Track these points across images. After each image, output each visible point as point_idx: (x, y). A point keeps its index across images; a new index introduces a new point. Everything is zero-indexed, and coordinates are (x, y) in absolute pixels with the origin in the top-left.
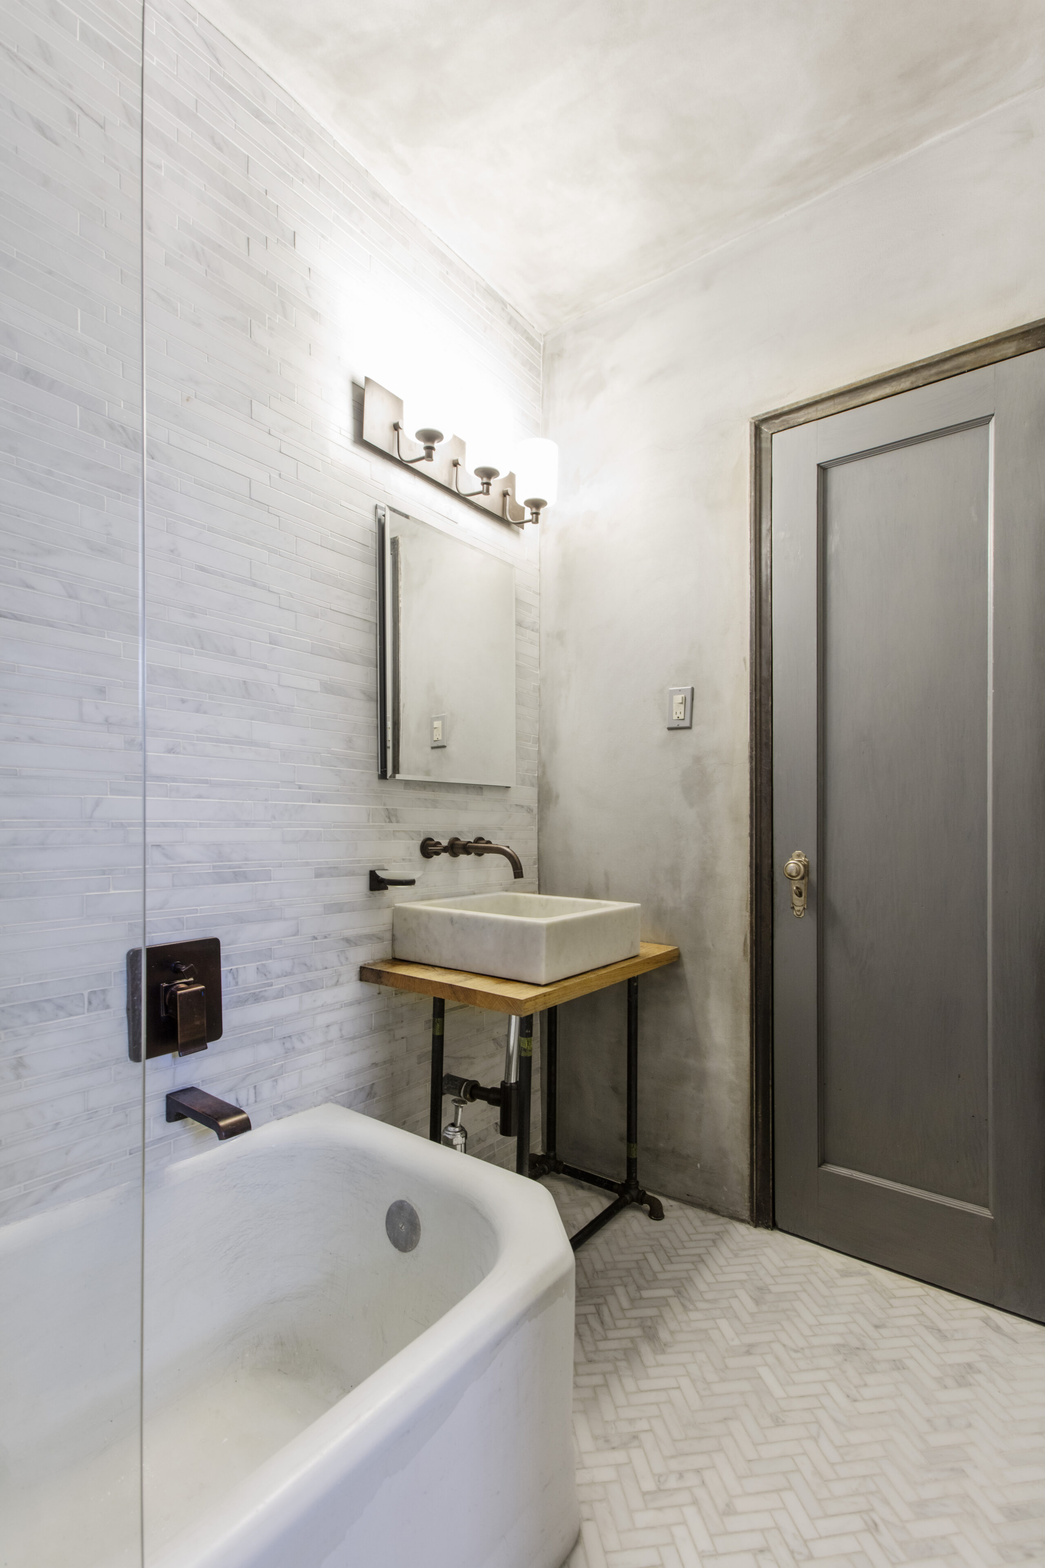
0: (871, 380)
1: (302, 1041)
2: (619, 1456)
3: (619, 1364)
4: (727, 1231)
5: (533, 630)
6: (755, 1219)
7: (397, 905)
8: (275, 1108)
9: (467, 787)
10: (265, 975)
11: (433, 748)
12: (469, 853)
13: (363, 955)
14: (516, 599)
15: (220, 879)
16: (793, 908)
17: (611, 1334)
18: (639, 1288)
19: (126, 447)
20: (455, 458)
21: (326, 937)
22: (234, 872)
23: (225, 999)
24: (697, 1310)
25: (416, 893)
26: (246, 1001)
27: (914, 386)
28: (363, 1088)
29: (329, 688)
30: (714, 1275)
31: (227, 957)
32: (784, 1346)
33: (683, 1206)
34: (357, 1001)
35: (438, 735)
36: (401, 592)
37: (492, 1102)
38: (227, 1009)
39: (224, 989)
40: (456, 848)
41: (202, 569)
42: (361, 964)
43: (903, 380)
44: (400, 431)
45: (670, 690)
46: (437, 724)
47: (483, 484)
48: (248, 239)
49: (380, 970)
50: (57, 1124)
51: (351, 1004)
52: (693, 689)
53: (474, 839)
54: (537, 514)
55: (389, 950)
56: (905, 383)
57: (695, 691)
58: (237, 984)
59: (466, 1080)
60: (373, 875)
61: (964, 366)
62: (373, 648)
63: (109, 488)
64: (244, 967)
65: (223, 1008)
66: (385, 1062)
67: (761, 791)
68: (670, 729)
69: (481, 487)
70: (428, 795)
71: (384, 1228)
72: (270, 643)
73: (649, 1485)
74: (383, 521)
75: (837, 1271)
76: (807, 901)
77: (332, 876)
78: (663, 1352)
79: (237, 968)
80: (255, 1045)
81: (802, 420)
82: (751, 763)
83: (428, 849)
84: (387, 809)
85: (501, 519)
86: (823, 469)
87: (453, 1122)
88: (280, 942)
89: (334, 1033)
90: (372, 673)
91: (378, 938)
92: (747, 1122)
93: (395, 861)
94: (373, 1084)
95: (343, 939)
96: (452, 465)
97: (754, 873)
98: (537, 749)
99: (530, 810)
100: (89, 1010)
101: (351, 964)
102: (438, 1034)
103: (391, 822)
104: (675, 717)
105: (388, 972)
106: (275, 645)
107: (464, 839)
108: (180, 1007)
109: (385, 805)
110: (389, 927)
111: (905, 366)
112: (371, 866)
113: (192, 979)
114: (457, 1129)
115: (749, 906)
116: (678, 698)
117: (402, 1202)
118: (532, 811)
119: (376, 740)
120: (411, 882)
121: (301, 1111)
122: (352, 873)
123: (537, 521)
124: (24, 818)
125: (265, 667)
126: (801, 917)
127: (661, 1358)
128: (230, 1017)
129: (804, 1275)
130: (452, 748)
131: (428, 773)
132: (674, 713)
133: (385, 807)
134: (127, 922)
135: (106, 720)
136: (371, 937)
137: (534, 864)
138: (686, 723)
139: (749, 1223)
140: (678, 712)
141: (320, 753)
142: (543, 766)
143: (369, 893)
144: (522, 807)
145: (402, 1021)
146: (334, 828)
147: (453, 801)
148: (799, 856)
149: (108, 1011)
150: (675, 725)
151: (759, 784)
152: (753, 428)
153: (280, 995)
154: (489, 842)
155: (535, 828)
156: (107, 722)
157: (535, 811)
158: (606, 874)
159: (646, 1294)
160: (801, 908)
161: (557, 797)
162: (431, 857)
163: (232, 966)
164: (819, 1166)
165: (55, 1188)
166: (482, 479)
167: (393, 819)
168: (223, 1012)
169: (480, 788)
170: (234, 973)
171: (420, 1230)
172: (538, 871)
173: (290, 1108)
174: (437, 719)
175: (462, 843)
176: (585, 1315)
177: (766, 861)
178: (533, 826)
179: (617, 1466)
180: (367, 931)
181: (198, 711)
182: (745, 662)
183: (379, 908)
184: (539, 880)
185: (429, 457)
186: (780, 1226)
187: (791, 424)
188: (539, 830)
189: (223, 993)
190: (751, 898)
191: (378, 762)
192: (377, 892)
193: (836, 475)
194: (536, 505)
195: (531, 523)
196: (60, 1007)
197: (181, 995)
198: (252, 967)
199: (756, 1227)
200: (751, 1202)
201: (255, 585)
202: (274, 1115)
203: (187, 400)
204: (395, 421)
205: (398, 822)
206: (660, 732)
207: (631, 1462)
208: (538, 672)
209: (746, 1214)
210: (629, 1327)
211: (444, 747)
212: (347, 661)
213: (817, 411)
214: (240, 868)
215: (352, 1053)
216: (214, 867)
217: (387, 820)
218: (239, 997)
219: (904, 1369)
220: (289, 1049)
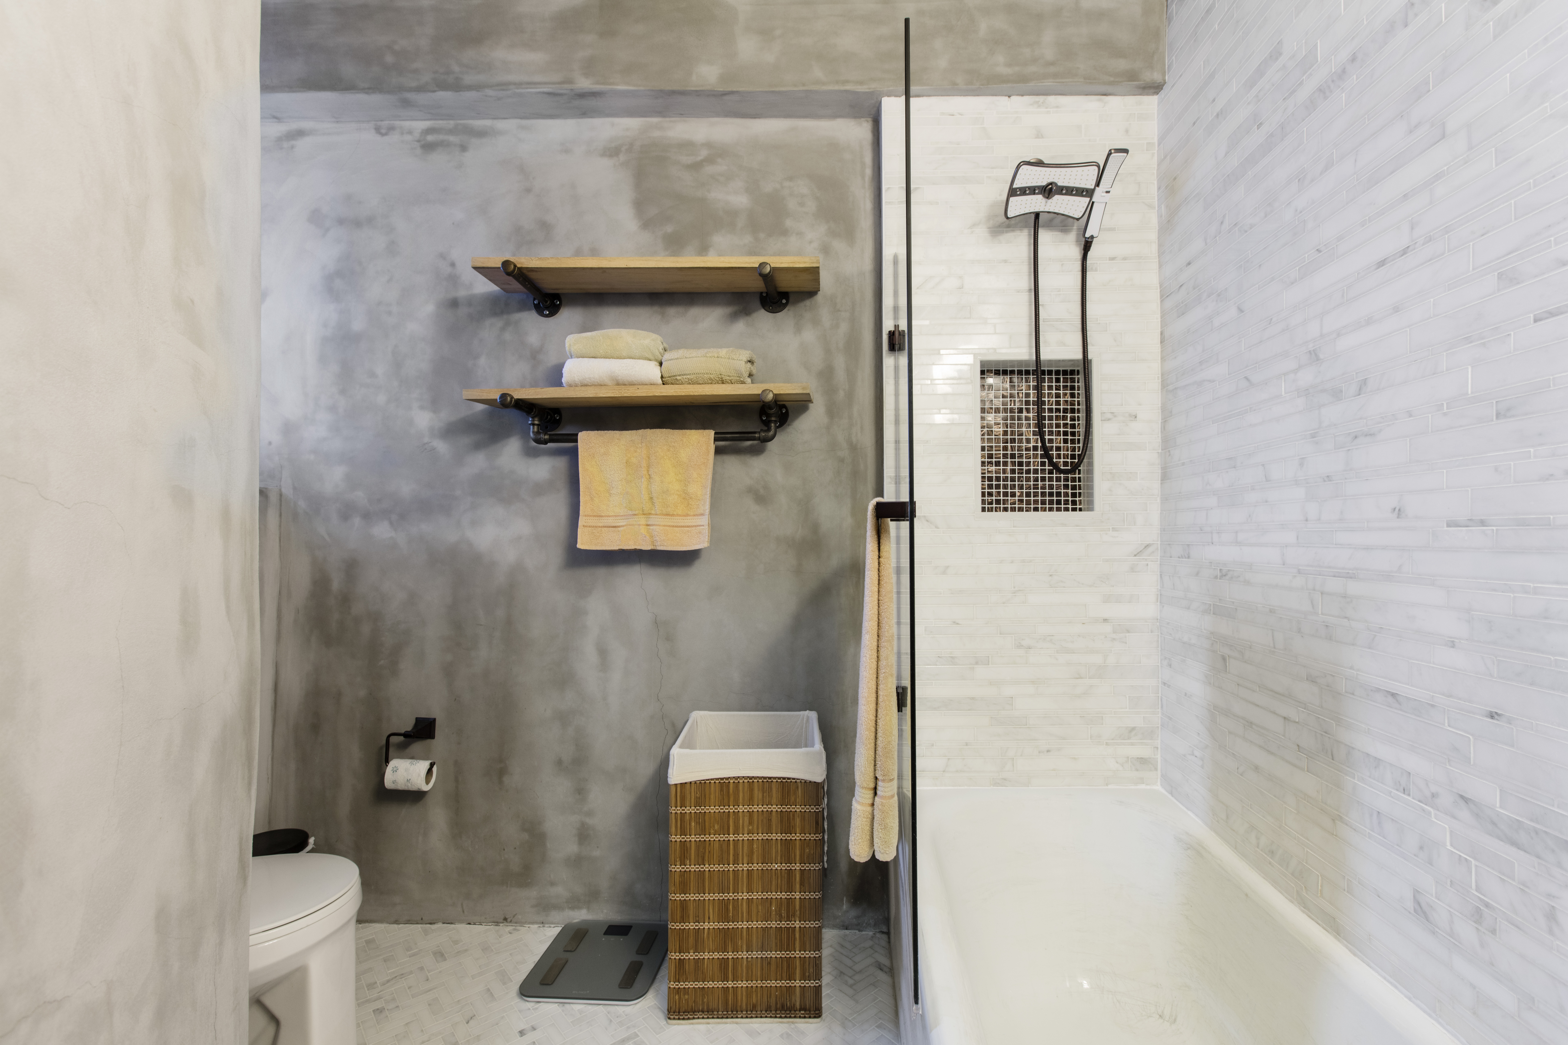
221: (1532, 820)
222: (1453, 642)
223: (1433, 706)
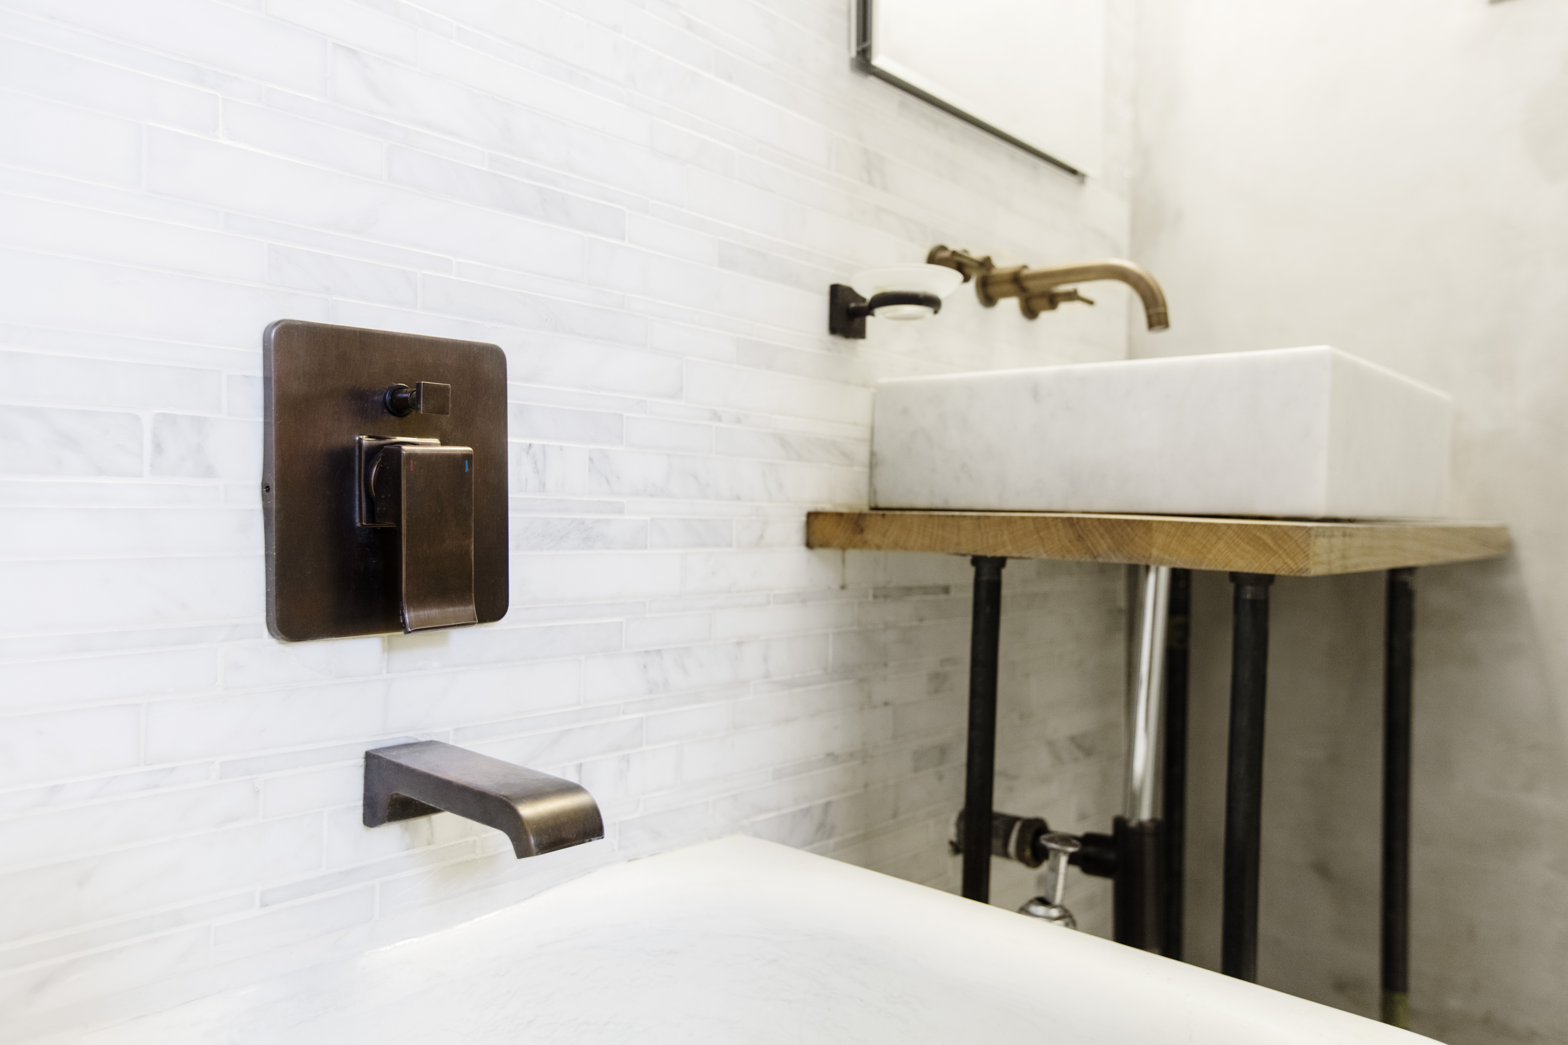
1: (685, 670)
7: (883, 380)
10: (608, 482)
13: (811, 484)
15: (508, 198)
21: (739, 421)
22: (541, 192)
28: (809, 808)
31: (522, 410)
39: (513, 494)
42: (807, 505)
49: (843, 521)
55: (865, 485)
58: (543, 487)
59: (1019, 819)
60: (837, 292)
64: (560, 450)
66: (852, 755)
70: (942, 145)
77: (753, 273)
79: (544, 446)
80: (580, 658)
84: (865, 149)
88: (640, 405)
89: (751, 662)
91: (842, 453)
94: (830, 801)
95: (773, 433)
100: (154, 470)
101: (788, 499)
108: (408, 489)
109: (860, 139)
110: (864, 431)
112: (831, 276)
114: (1055, 913)
122: (794, 280)
133: (861, 146)
136: (826, 445)
145: (886, 664)
146: (759, 154)
153: (639, 540)
161: (1180, 215)
163: (534, 437)
167: (877, 178)
170: (537, 458)
180: (818, 428)
183: (847, 383)
192: (845, 340)
198: (577, 451)
205: (885, 187)
214: (553, 184)
217: (865, 176)
218: (548, 522)
220: (657, 685)
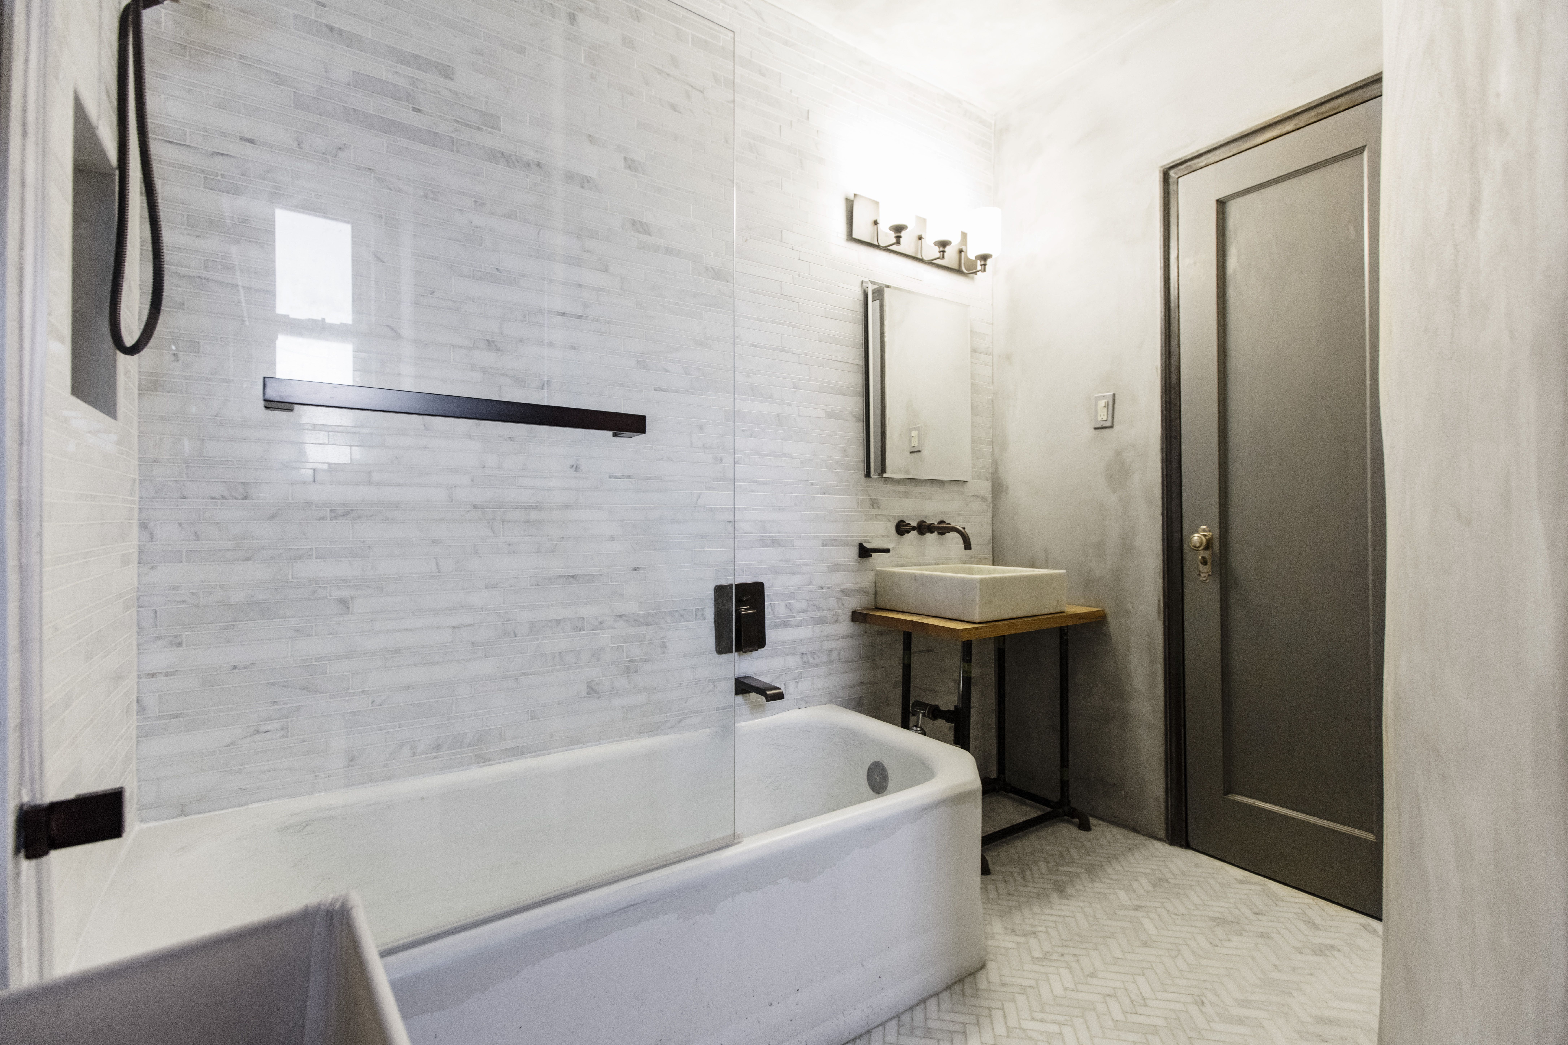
0: (1260, 127)
1: (814, 659)
2: (1021, 939)
3: (1031, 899)
4: (1144, 845)
5: (986, 354)
6: (1170, 838)
7: (878, 568)
8: (797, 700)
9: (932, 481)
10: (791, 610)
11: (911, 452)
12: (932, 532)
13: (853, 603)
14: (972, 332)
15: (765, 545)
16: (1200, 575)
17: (1028, 884)
18: (1058, 865)
19: (714, 279)
20: (920, 234)
21: (829, 588)
22: (772, 540)
23: (767, 623)
24: (1101, 882)
25: (892, 561)
26: (779, 626)
27: (1297, 127)
28: (854, 698)
29: (831, 415)
30: (1122, 867)
31: (768, 595)
32: (1168, 911)
33: (1109, 825)
34: (850, 635)
35: (915, 443)
36: (886, 329)
37: (948, 721)
38: (768, 629)
39: (767, 616)
40: (923, 528)
41: (753, 345)
42: (853, 610)
43: (1287, 123)
44: (878, 225)
45: (1096, 397)
46: (914, 433)
47: (940, 252)
48: (780, 126)
49: (865, 613)
50: (681, 684)
51: (846, 637)
52: (1114, 395)
53: (937, 522)
54: (985, 265)
55: (873, 601)
56: (1289, 126)
57: (1116, 396)
58: (774, 614)
59: (930, 705)
60: (861, 545)
61: (1339, 107)
62: (861, 383)
63: (705, 306)
64: (778, 603)
65: (766, 629)
66: (870, 683)
67: (1171, 476)
68: (1096, 429)
69: (939, 254)
70: (901, 488)
71: (866, 778)
72: (794, 388)
73: (1038, 954)
74: (867, 291)
75: (1236, 879)
76: (1212, 568)
77: (833, 546)
78: (1067, 899)
79: (774, 604)
80: (785, 656)
81: (1203, 164)
82: (1162, 453)
83: (902, 528)
84: (871, 499)
85: (958, 271)
86: (1221, 204)
87: (915, 724)
88: (800, 589)
89: (834, 656)
90: (860, 401)
91: (865, 592)
92: (1162, 756)
93: (877, 537)
94: (861, 697)
95: (840, 590)
96: (918, 239)
97: (1166, 545)
98: (991, 450)
99: (984, 499)
100: (696, 620)
101: (846, 608)
102: (906, 662)
103: (874, 508)
104: (1099, 419)
105: (871, 614)
106: (796, 389)
107: (928, 521)
109: (869, 496)
110: (872, 584)
111: (1288, 113)
112: (859, 540)
113: (748, 607)
115: (1162, 573)
116: (1102, 403)
117: (877, 762)
118: (987, 500)
119: (863, 450)
120: (887, 551)
121: (813, 706)
122: (846, 544)
123: (985, 270)
124: (665, 504)
125: (790, 404)
126: (1207, 582)
127: (1064, 901)
128: (771, 635)
129: (1204, 878)
130: (926, 453)
131: (907, 473)
132: (1099, 415)
133: (870, 498)
134: (714, 568)
135: (704, 445)
136: (859, 591)
137: (989, 543)
138: (1109, 424)
139: (1165, 841)
140: (1103, 415)
141: (825, 460)
142: (995, 464)
143: (858, 559)
144: (978, 497)
145: (882, 655)
146: (834, 512)
147: (920, 493)
148: (1204, 530)
149: (704, 621)
150: (1100, 425)
151: (1169, 471)
152: (1162, 175)
153: (799, 625)
154: (949, 524)
155: (990, 514)
156: (704, 447)
157: (990, 500)
158: (1046, 550)
159: (1062, 868)
160: (1207, 575)
161: (1007, 488)
162: (904, 534)
163: (772, 601)
164: (1225, 794)
165: (680, 721)
166: (939, 248)
167: (875, 506)
168: (766, 631)
169: (942, 483)
170: (773, 607)
171: (888, 779)
172: (993, 549)
173: (806, 702)
174: (914, 429)
175: (927, 524)
176: (1012, 872)
177: (1177, 536)
178: (987, 512)
179: (1018, 943)
180: (857, 586)
181: (751, 436)
182: (1157, 371)
183: (866, 570)
184: (993, 557)
185: (898, 242)
186: (1192, 845)
187: (1194, 168)
188: (993, 516)
189: (766, 619)
190: (1164, 567)
191: (864, 465)
192: (863, 559)
193: (1233, 208)
194: (984, 258)
195: (980, 272)
196: (682, 616)
197: (744, 614)
198: (783, 604)
199: (1171, 844)
200: (1167, 823)
201: (784, 351)
202: (796, 705)
203: (746, 241)
204: (875, 219)
205: (879, 508)
206: (1089, 431)
207: (1028, 943)
208: (991, 388)
209: (1162, 834)
210: (1045, 883)
211: (919, 451)
212: (843, 395)
213: (1215, 155)
214: (775, 537)
215: (847, 672)
216: (761, 536)
217: (871, 507)
218: (775, 622)
219: (1268, 938)
220: (805, 662)
221: (654, 610)
222: (613, 538)
223: (601, 575)
